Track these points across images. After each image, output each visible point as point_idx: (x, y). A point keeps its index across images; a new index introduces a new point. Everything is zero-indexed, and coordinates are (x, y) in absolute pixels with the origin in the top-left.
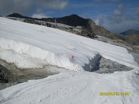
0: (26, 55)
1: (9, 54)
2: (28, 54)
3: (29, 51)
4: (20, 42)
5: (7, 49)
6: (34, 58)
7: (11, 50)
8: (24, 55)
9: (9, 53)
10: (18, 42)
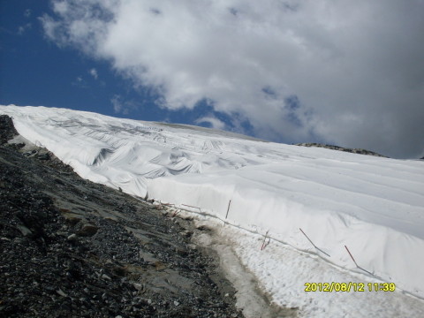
0: (371, 275)
1: (301, 269)
2: (378, 274)
3: (385, 257)
4: (354, 221)
5: (304, 248)
6: (404, 292)
7: (314, 250)
8: (361, 276)
9: (303, 264)
10: (347, 217)
